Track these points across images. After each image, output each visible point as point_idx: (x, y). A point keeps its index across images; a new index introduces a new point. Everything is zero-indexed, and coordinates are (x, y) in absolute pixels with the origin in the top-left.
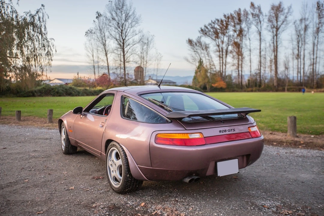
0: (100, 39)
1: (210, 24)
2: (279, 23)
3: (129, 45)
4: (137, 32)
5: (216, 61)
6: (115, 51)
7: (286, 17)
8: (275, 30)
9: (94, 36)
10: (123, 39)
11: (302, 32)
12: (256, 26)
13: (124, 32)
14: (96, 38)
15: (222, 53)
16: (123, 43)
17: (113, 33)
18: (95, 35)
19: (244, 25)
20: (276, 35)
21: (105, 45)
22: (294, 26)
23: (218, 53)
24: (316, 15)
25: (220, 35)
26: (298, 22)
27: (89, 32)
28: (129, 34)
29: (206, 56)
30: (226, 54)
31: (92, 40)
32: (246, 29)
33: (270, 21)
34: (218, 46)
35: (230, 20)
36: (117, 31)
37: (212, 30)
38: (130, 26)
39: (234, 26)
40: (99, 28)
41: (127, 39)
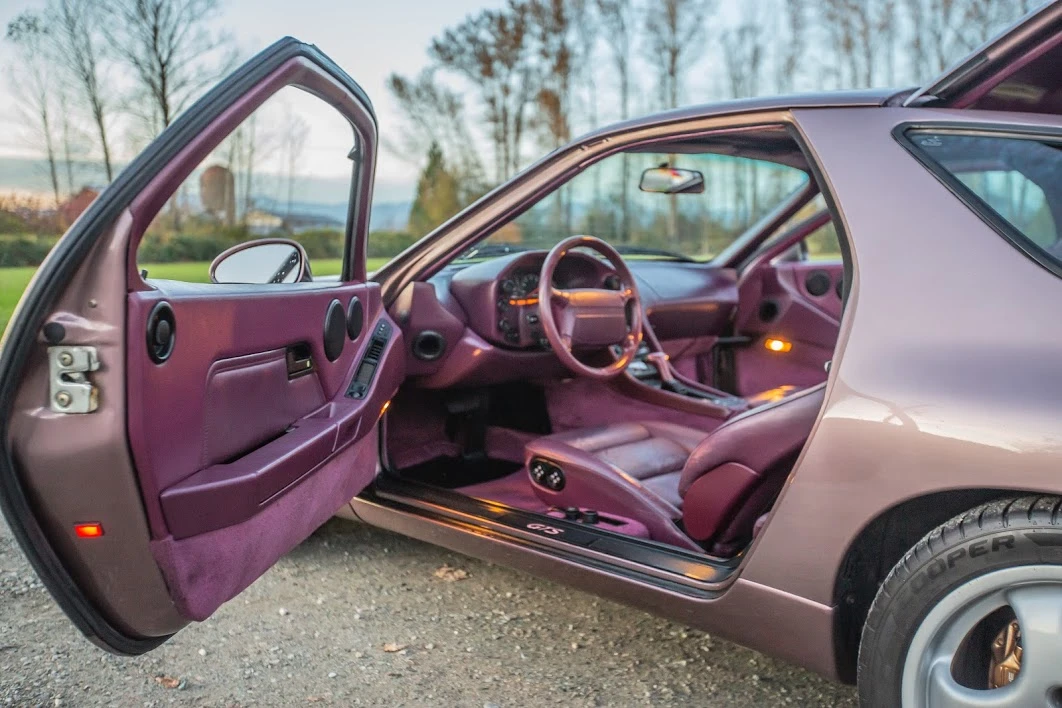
0: (72, 56)
1: (463, 28)
2: (681, 37)
3: (183, 83)
4: (214, 39)
5: (486, 151)
6: (134, 105)
7: (699, 19)
8: (667, 55)
9: (45, 43)
10: (160, 59)
11: (746, 69)
12: (612, 40)
13: (164, 35)
14: (54, 51)
15: (505, 127)
16: (163, 77)
17: (123, 37)
18: (50, 39)
19: (572, 37)
20: (672, 73)
21: (91, 79)
22: (721, 48)
23: (491, 126)
24: (784, 19)
25: (497, 65)
26: (733, 38)
27: (22, 25)
28: (184, 45)
29: (453, 133)
30: (518, 130)
31: (39, 60)
32: (579, 50)
33: (652, 27)
34: (492, 101)
35: (528, 17)
36: (135, 29)
37: (470, 48)
38: (186, 15)
39: (544, 38)
40: (62, 15)
41: (175, 60)
